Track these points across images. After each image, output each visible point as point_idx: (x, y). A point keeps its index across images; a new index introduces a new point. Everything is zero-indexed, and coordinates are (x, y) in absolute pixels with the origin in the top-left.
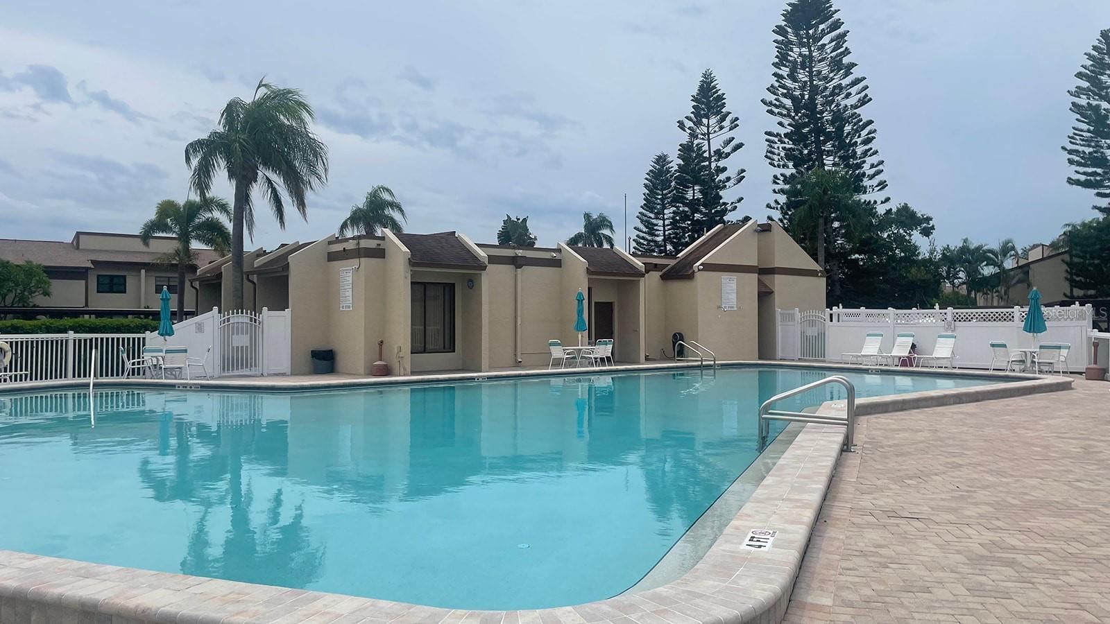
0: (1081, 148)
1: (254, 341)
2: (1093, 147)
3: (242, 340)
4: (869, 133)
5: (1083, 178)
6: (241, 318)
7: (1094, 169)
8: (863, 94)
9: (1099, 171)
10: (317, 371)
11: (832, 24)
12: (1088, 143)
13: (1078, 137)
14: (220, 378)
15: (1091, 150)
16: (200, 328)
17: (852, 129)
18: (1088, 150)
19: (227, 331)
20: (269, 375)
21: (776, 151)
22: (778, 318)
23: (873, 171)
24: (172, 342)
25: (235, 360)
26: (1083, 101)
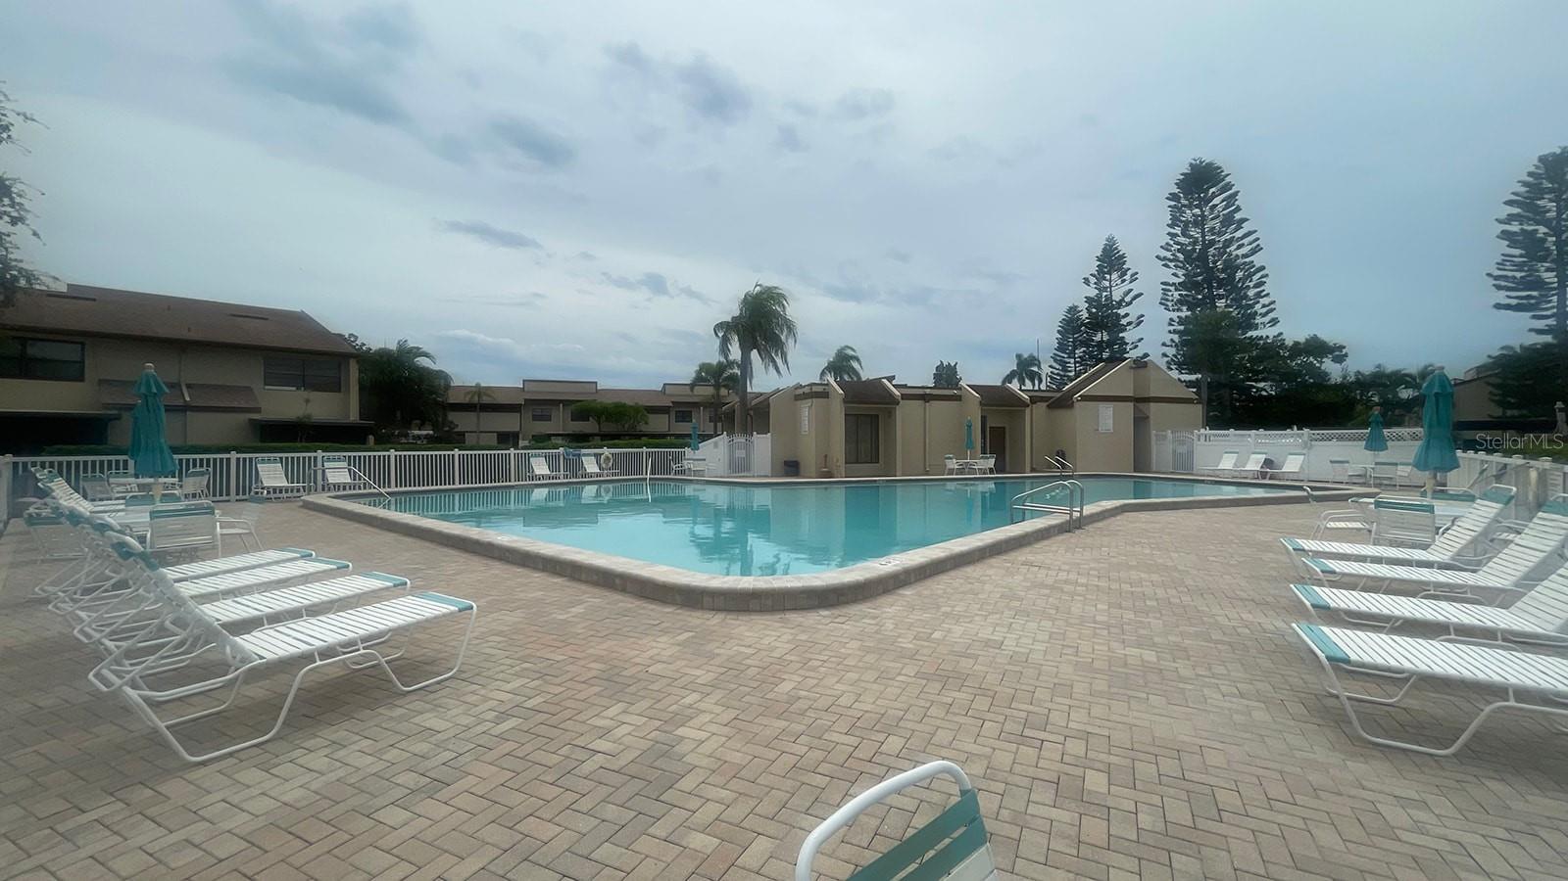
0: (1510, 274)
1: (748, 455)
2: (1526, 271)
3: (740, 454)
4: (1262, 277)
5: (1514, 302)
6: (740, 439)
7: (1529, 293)
8: (1254, 245)
9: (1535, 293)
10: (787, 475)
11: (1223, 187)
12: (1520, 267)
13: (1508, 263)
14: (728, 477)
15: (1523, 274)
16: (716, 445)
17: (1244, 275)
18: (1518, 275)
19: (731, 448)
20: (758, 476)
21: (1171, 298)
22: (1153, 438)
23: (1265, 310)
24: (698, 454)
25: (739, 466)
26: (1515, 227)
